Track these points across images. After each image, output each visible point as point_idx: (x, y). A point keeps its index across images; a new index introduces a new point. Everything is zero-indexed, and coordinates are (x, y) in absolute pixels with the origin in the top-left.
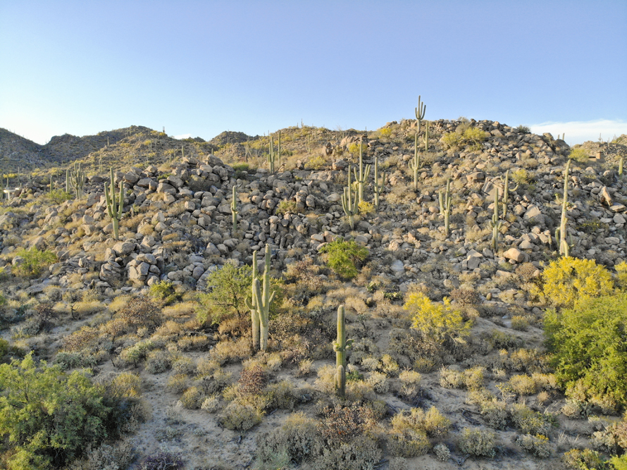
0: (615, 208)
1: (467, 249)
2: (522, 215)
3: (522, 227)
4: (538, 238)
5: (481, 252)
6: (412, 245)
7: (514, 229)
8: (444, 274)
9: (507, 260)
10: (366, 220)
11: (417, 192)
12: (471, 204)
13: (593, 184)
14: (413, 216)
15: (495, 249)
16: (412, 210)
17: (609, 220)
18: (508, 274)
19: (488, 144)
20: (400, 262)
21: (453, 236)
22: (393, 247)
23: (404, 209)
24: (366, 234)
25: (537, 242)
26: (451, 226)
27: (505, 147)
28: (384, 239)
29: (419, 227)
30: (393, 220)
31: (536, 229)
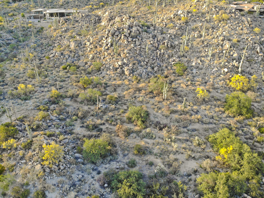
0: (260, 55)
1: (214, 67)
2: (232, 55)
3: (231, 60)
4: (234, 64)
5: (217, 68)
6: (199, 64)
7: (229, 61)
8: (207, 75)
9: (224, 71)
10: (186, 53)
11: (203, 42)
12: (218, 50)
13: (256, 45)
14: (201, 52)
15: (221, 68)
16: (201, 50)
17: (257, 58)
18: (223, 76)
19: (229, 21)
20: (195, 69)
21: (211, 61)
22: (194, 64)
23: (198, 49)
24: (186, 59)
25: (234, 66)
26: (211, 58)
27: (234, 23)
28: (191, 61)
29: (202, 57)
30: (194, 53)
31: (235, 61)
